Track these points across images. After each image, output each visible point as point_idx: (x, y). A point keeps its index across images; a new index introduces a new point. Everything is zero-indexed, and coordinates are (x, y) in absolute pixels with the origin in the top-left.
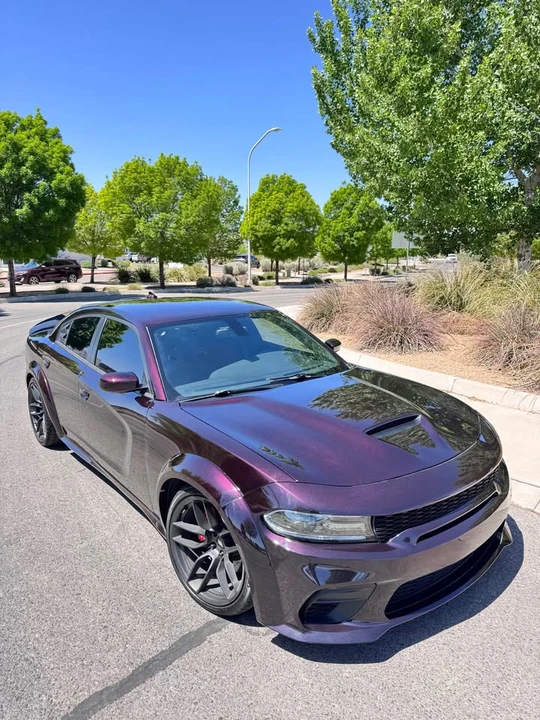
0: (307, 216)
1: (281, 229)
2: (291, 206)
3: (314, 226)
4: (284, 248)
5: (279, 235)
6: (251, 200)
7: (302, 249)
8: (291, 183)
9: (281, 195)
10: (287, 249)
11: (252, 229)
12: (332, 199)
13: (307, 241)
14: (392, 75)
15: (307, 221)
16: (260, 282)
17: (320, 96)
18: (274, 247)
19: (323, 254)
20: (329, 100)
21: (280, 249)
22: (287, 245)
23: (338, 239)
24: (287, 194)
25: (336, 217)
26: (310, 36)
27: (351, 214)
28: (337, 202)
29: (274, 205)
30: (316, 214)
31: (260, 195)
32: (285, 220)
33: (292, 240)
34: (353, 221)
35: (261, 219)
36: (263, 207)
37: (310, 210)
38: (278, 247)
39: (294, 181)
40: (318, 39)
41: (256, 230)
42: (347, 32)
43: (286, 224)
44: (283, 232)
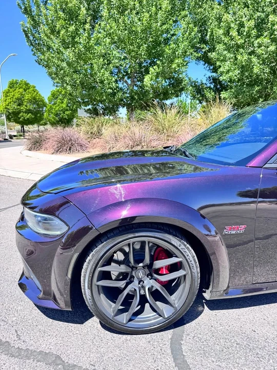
0: (37, 102)
1: (23, 108)
2: (27, 97)
3: (43, 108)
4: (26, 118)
5: (22, 112)
6: (3, 93)
7: (37, 119)
8: (27, 84)
9: (21, 90)
10: (28, 119)
11: (6, 108)
12: (52, 94)
13: (39, 115)
14: (57, 28)
15: (38, 105)
16: (14, 138)
17: (26, 36)
18: (20, 118)
19: (50, 123)
20: (31, 38)
21: (24, 119)
22: (28, 117)
23: (57, 115)
24: (25, 90)
25: (55, 104)
26: (18, 5)
27: (63, 102)
28: (54, 96)
29: (17, 95)
30: (42, 101)
31: (9, 90)
32: (25, 103)
33: (30, 114)
34: (64, 106)
35: (10, 103)
36: (11, 96)
37: (39, 99)
38: (22, 118)
39: (28, 84)
40: (23, 7)
41: (8, 109)
42: (38, 6)
43: (26, 106)
44: (24, 110)
